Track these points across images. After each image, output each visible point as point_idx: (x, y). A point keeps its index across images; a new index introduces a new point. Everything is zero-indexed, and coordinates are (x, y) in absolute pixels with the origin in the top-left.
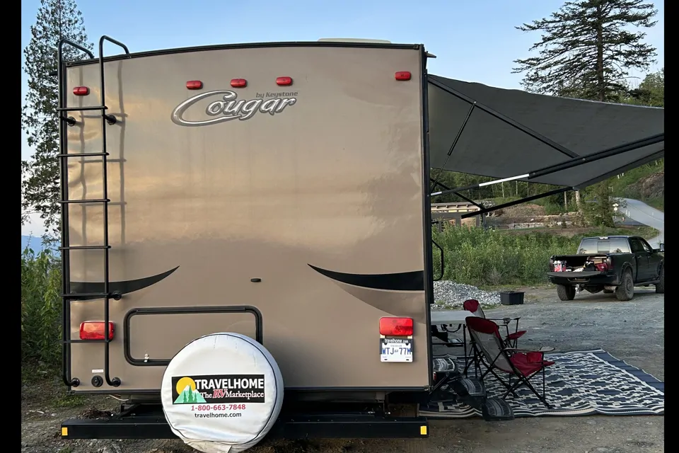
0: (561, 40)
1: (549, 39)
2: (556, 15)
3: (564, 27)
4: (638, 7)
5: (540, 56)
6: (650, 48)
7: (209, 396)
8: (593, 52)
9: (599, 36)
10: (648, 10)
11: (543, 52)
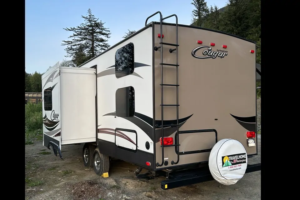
0: (80, 36)
1: (76, 35)
2: (78, 27)
3: (81, 32)
4: (105, 31)
5: (72, 41)
6: (108, 45)
7: (232, 163)
8: (91, 43)
9: (93, 38)
10: (108, 33)
11: (73, 40)
